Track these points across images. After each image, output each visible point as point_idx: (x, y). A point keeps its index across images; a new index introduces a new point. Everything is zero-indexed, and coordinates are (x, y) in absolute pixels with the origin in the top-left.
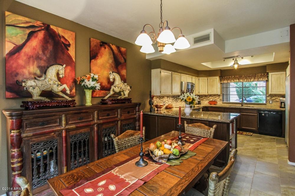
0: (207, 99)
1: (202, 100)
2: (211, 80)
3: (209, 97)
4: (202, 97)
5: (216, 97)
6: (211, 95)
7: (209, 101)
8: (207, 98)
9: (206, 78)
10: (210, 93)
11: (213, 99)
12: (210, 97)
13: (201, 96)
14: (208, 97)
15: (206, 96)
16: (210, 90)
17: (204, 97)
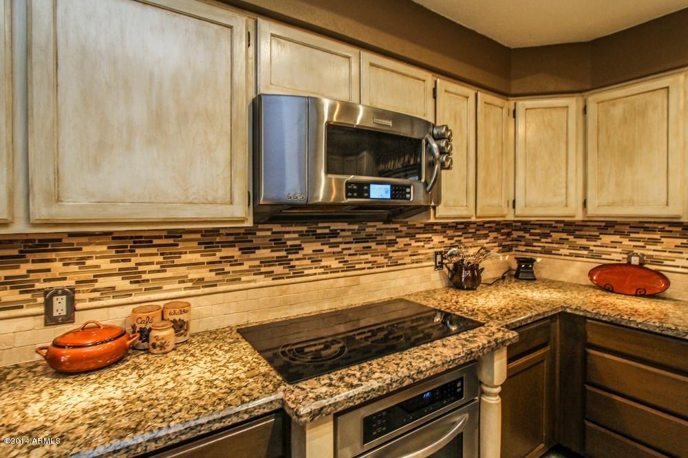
0: (585, 248)
1: (548, 252)
2: (618, 111)
3: (597, 238)
4: (547, 235)
5: (656, 242)
6: (609, 226)
7: (595, 263)
8: (583, 242)
9: (573, 103)
10: (600, 208)
11: (630, 254)
12: (606, 239)
13: (541, 226)
14: (590, 238)
15: (571, 228)
16: (600, 188)
17: (556, 236)
